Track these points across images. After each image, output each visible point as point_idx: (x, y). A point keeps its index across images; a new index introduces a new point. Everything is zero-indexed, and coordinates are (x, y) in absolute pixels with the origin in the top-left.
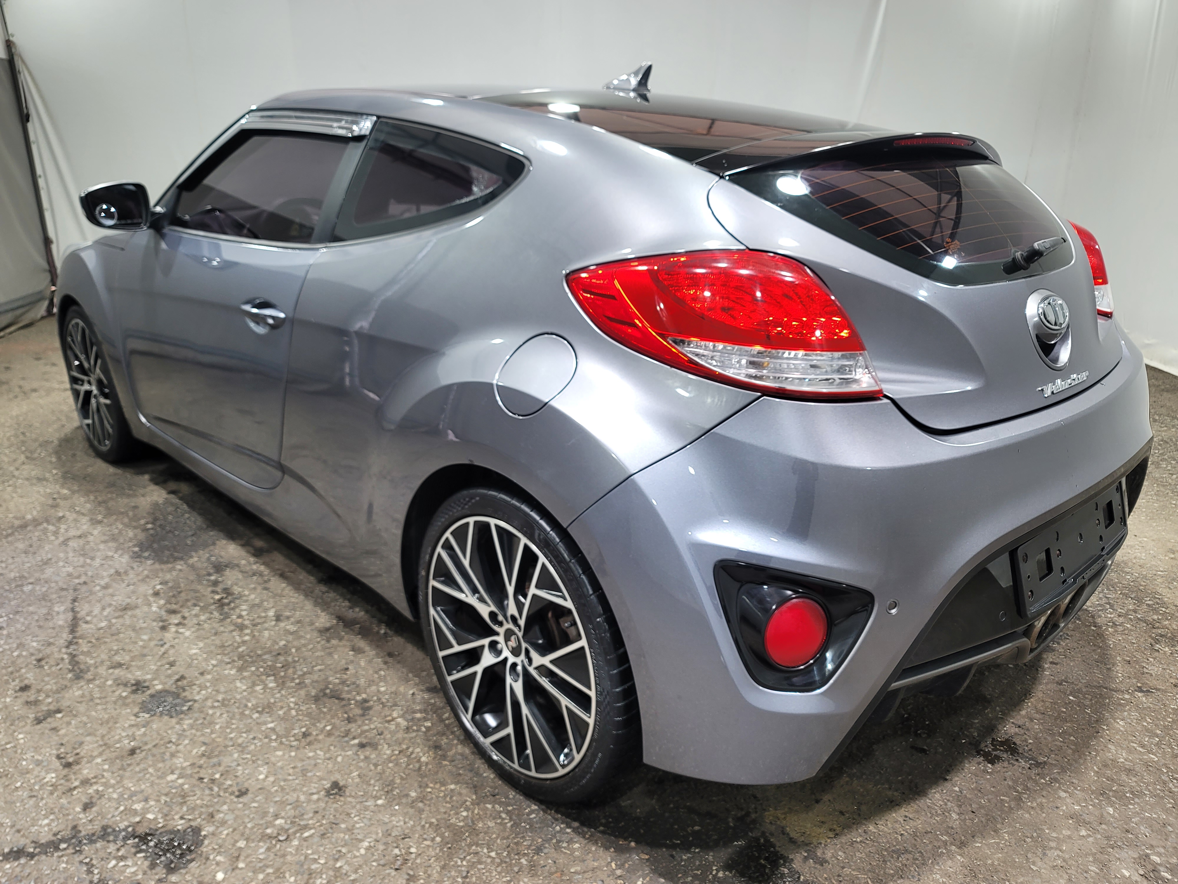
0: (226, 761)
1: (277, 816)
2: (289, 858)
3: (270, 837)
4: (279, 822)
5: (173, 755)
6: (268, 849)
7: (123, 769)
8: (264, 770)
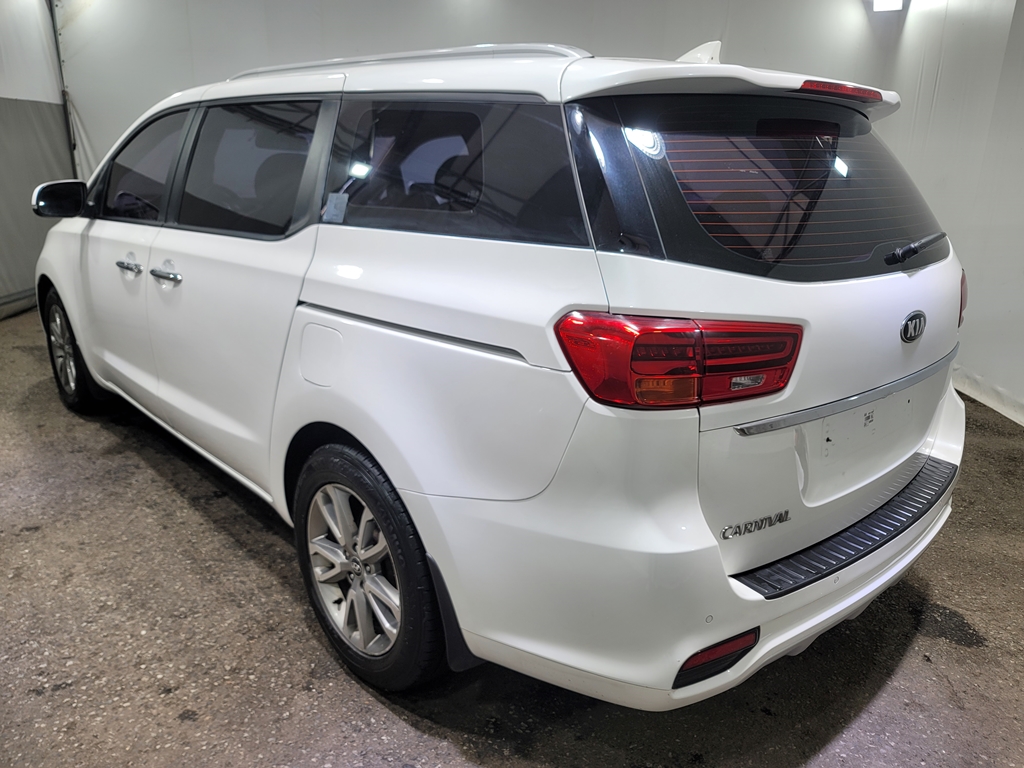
0: (157, 579)
1: (181, 607)
2: (184, 626)
3: (176, 616)
4: (182, 609)
5: (128, 574)
6: (173, 622)
7: (97, 580)
8: (179, 584)
